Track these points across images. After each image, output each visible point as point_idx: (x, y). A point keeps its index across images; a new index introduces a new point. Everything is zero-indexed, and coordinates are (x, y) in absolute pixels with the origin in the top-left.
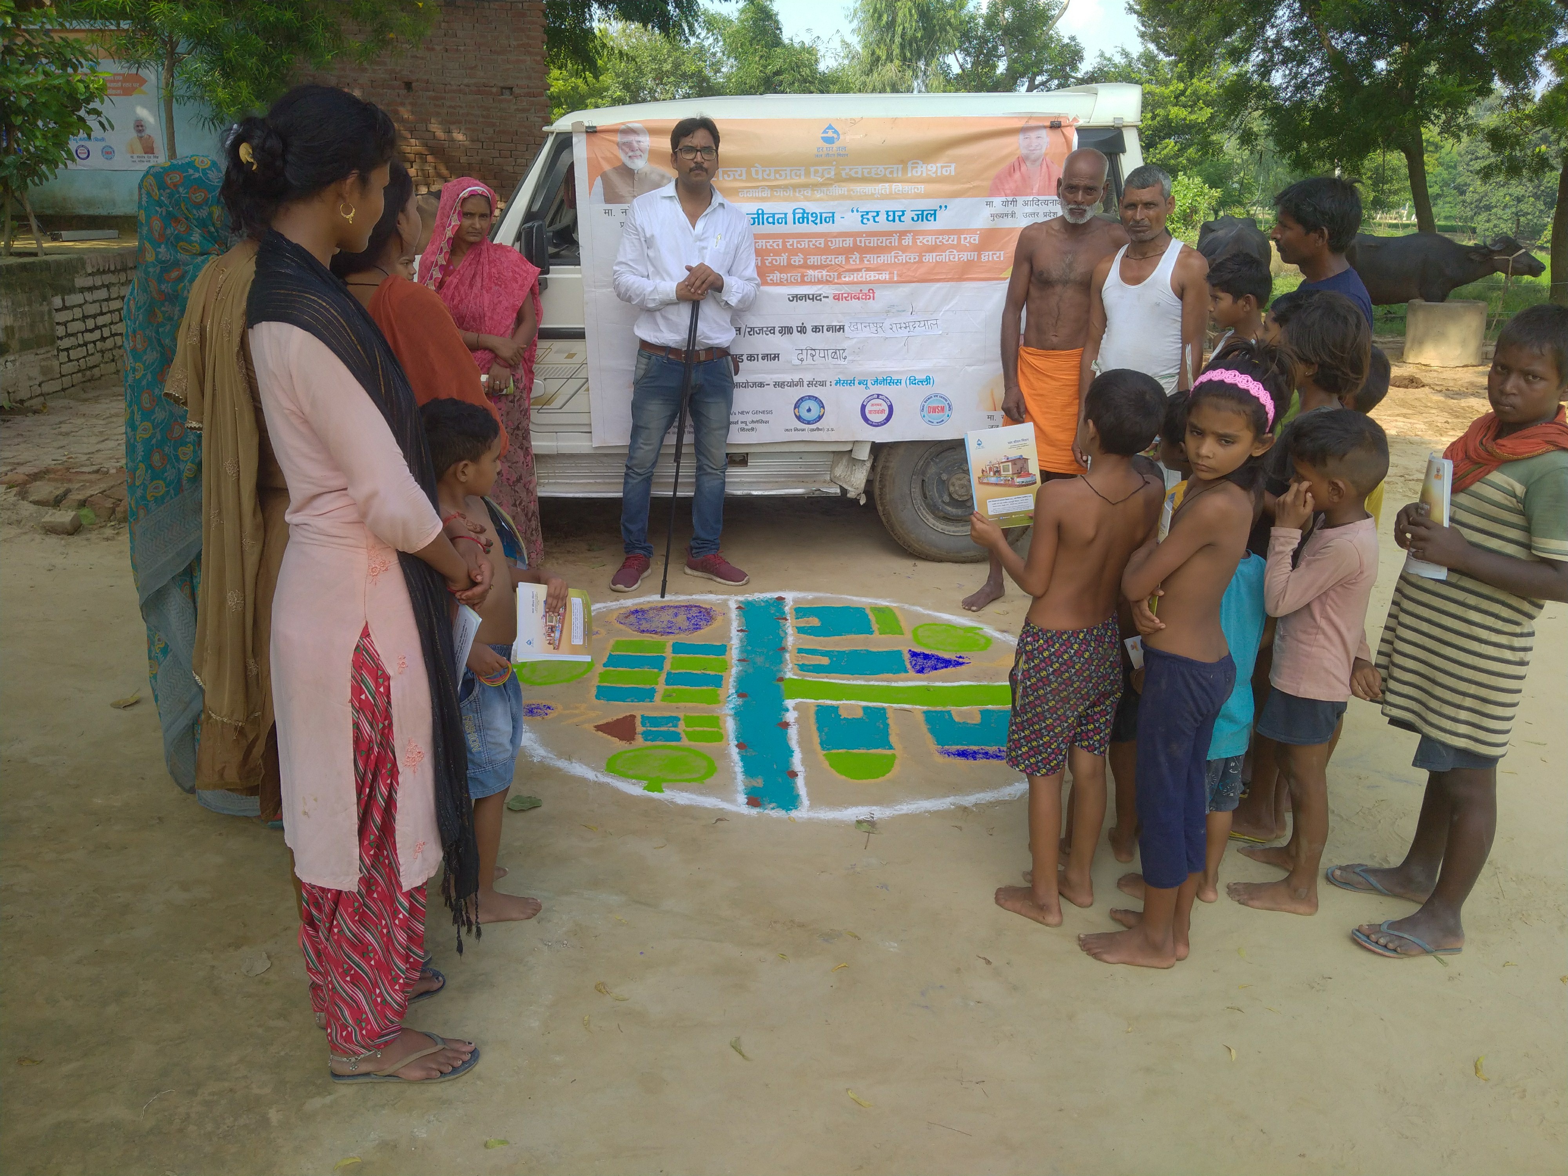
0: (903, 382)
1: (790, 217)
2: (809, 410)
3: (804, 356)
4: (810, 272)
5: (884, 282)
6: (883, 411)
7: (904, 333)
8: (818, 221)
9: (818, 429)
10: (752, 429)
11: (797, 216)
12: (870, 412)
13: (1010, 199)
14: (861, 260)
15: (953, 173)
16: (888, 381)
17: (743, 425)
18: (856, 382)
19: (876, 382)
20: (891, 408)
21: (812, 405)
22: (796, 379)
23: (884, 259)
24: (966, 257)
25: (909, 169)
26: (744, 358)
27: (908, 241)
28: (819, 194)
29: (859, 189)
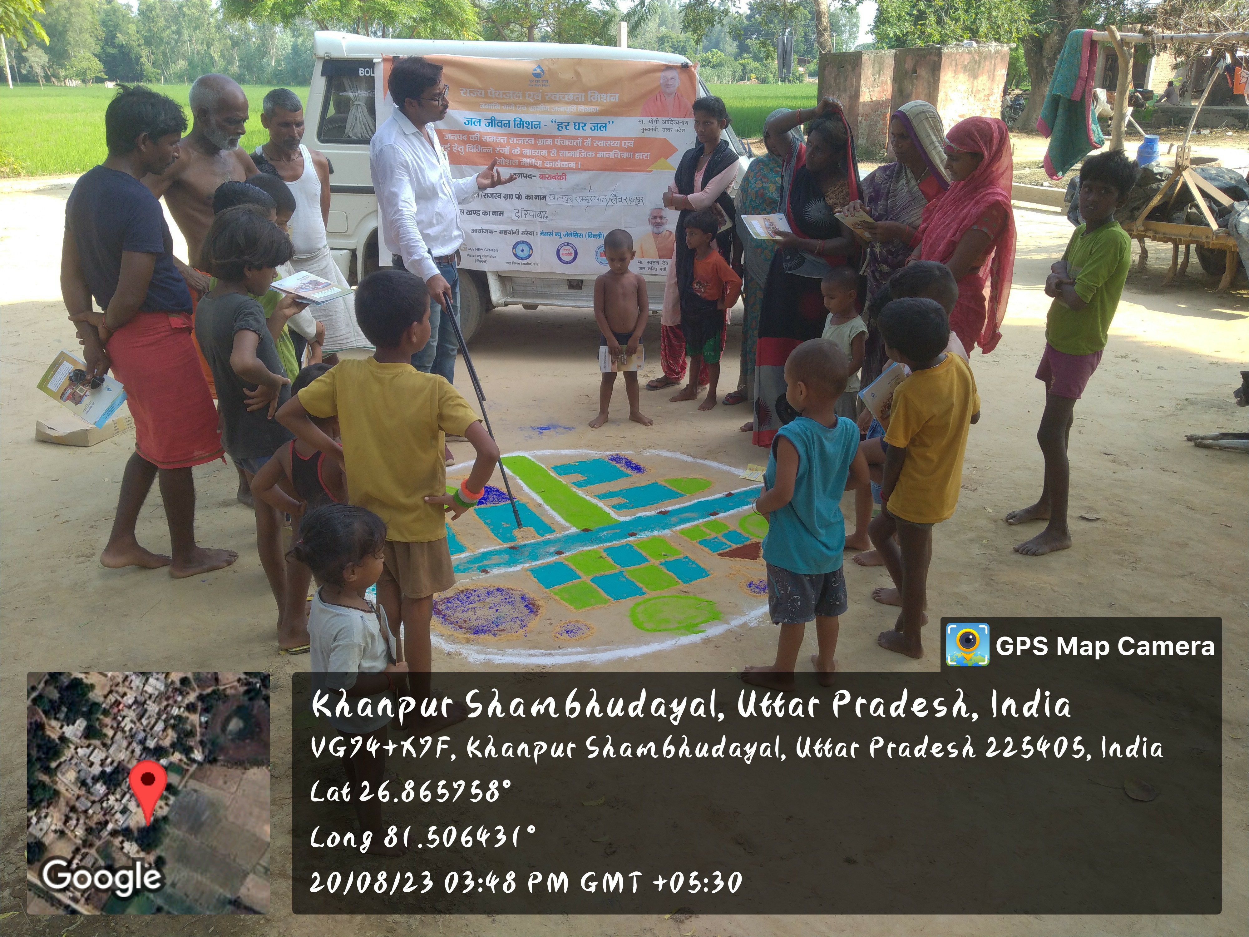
0: (584, 236)
1: (512, 123)
2: (522, 251)
3: (520, 214)
4: (524, 160)
5: (572, 169)
6: (571, 254)
7: (584, 203)
8: (530, 127)
9: (528, 264)
10: (485, 261)
11: (517, 123)
12: (563, 254)
13: (654, 118)
14: (558, 153)
15: (617, 101)
16: (574, 234)
17: (479, 258)
18: (554, 234)
19: (567, 234)
20: (576, 252)
21: (526, 248)
22: (514, 229)
23: (572, 154)
24: (625, 155)
25: (589, 96)
26: (481, 213)
27: (588, 143)
28: (531, 110)
29: (557, 107)
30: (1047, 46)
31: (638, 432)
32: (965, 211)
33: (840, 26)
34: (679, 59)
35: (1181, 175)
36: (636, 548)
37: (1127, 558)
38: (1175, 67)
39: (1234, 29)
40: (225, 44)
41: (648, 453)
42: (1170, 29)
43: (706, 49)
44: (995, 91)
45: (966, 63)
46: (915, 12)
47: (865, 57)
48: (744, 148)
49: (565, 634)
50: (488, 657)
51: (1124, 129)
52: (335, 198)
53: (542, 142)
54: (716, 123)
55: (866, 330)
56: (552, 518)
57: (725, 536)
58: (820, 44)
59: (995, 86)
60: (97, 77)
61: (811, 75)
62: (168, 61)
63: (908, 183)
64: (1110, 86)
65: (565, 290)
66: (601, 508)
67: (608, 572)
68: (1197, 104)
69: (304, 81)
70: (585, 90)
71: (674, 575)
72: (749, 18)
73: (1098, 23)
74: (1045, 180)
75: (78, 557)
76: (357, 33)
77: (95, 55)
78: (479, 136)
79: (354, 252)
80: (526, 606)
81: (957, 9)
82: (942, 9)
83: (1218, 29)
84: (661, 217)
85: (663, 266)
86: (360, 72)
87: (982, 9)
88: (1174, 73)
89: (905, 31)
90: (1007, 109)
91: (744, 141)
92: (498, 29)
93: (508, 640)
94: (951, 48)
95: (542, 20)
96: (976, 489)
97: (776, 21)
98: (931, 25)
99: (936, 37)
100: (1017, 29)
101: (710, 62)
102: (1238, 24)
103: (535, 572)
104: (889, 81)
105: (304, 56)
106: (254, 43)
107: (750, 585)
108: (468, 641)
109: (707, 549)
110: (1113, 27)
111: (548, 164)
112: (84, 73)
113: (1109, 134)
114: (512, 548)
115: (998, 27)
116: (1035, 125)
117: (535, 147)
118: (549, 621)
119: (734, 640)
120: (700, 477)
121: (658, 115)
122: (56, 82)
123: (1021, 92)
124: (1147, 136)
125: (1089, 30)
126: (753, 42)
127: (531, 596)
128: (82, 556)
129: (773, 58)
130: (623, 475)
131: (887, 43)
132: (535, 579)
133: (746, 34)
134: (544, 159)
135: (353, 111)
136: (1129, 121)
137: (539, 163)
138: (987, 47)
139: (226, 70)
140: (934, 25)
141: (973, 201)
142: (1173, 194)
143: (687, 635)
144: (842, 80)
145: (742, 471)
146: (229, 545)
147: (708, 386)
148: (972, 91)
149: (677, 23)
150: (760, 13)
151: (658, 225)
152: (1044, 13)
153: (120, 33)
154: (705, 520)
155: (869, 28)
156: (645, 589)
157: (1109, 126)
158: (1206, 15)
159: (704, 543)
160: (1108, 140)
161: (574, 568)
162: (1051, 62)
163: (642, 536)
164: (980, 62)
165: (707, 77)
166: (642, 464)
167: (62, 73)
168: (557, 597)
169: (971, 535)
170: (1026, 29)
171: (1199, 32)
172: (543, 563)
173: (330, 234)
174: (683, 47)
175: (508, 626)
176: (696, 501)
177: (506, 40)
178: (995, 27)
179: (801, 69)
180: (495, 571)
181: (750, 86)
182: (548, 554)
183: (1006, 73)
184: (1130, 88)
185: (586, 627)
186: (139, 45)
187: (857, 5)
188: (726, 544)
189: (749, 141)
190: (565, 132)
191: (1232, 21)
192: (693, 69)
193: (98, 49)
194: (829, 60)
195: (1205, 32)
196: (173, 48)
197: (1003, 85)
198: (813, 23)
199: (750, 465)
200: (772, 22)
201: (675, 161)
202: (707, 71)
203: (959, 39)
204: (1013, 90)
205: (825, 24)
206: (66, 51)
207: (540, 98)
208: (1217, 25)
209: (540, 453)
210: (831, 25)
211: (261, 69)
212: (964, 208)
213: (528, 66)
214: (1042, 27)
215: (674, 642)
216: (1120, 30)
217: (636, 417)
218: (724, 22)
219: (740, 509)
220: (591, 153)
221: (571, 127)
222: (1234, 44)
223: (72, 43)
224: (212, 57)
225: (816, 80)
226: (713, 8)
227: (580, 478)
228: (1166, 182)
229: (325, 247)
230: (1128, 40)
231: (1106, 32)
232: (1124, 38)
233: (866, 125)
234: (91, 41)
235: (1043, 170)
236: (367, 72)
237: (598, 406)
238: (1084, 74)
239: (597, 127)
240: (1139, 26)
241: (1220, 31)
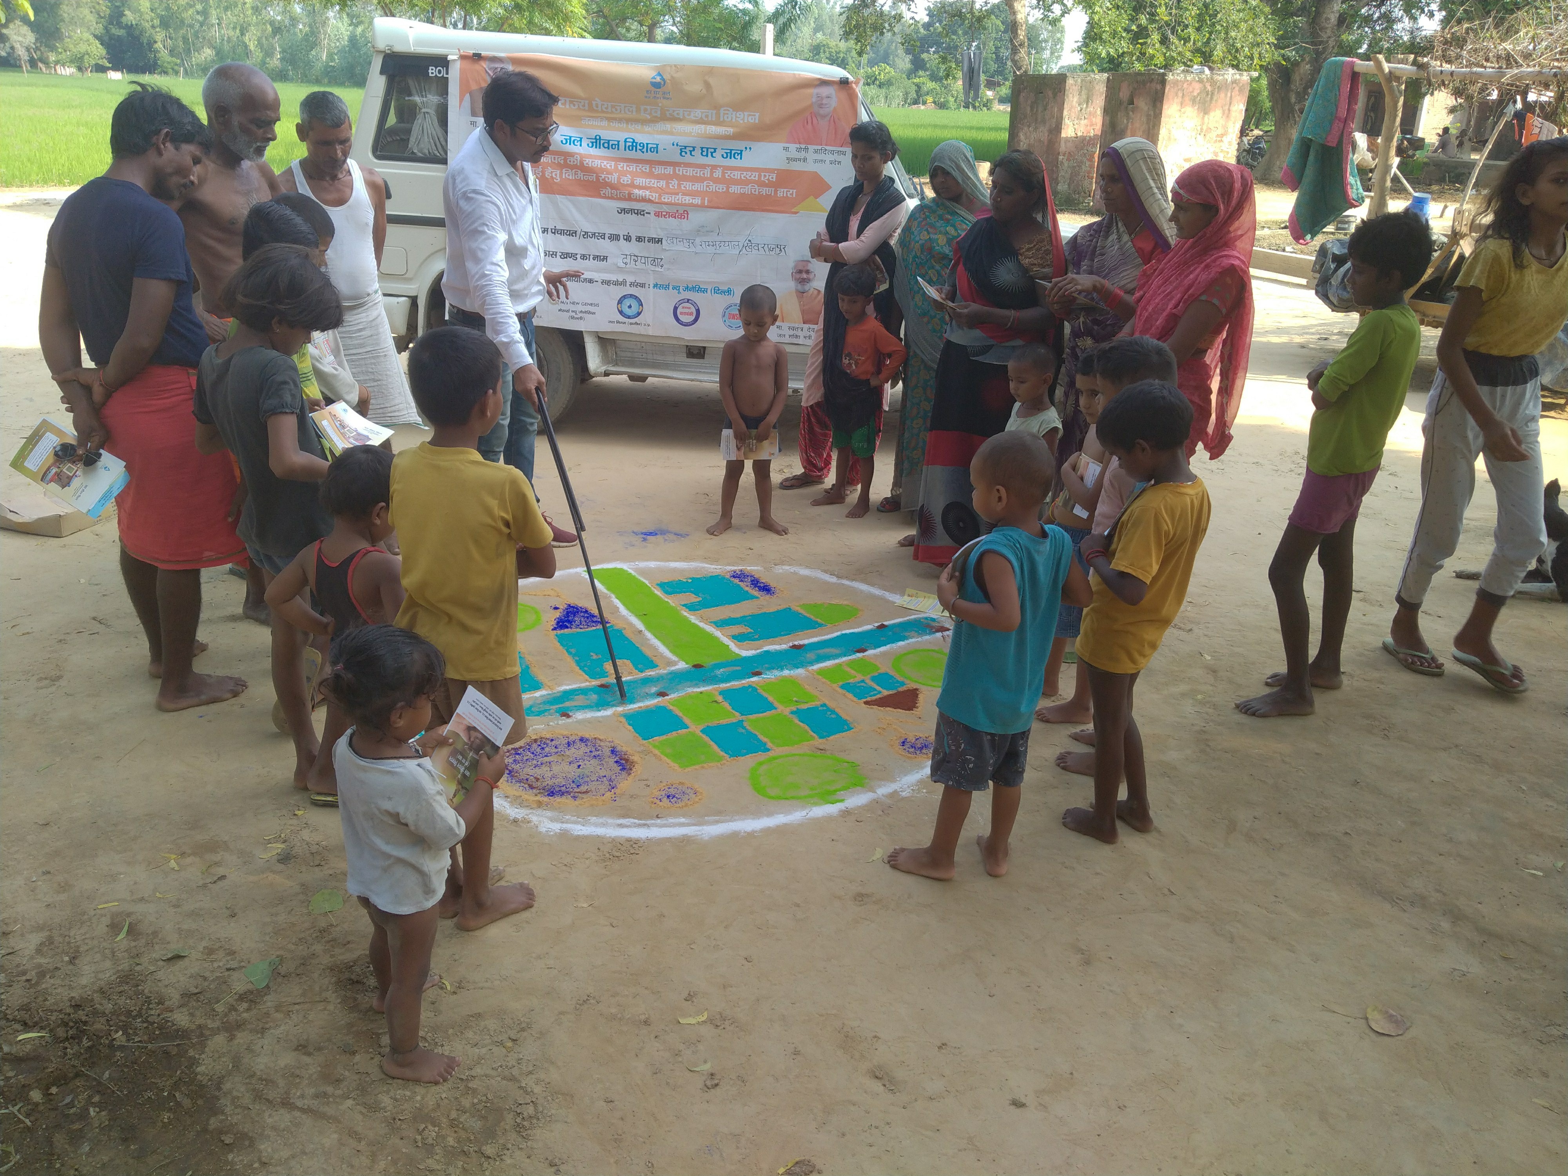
0: (709, 291)
1: (622, 144)
2: (630, 307)
3: (628, 261)
4: (636, 191)
5: (697, 206)
6: (691, 314)
7: (711, 250)
8: (645, 150)
9: (636, 324)
10: (581, 318)
11: (628, 144)
12: (681, 313)
13: (803, 146)
14: (679, 185)
15: (757, 121)
16: (696, 288)
17: (573, 314)
18: (671, 287)
19: (687, 288)
20: (698, 311)
21: (634, 304)
22: (621, 280)
23: (697, 187)
24: (765, 191)
25: (722, 115)
26: (578, 256)
27: (718, 174)
28: (647, 128)
29: (679, 127)
30: (1296, 77)
31: (768, 542)
32: (1191, 276)
33: (1040, 42)
34: (836, 72)
35: (1458, 244)
36: (760, 691)
37: (1377, 723)
38: (1452, 110)
39: (1528, 65)
40: (264, 31)
41: (780, 570)
42: (1449, 62)
43: (872, 63)
44: (1230, 130)
45: (1195, 94)
46: (1134, 27)
47: (1070, 81)
48: (915, 189)
49: (665, 799)
50: (565, 826)
51: (1388, 184)
52: (392, 230)
53: (659, 170)
54: (877, 157)
55: (1060, 426)
56: (655, 649)
57: (873, 679)
58: (1015, 62)
59: (1230, 124)
60: (97, 65)
61: (1002, 101)
62: (189, 49)
63: (1119, 238)
64: (1372, 131)
65: (682, 358)
66: (717, 638)
67: (724, 721)
68: (1477, 157)
69: (359, 81)
70: (717, 107)
71: (807, 727)
72: (927, 26)
73: (1360, 51)
74: (1289, 245)
75: (40, 679)
76: (432, 23)
77: (96, 37)
78: (579, 158)
79: (414, 300)
80: (616, 762)
81: (1186, 26)
82: (1168, 25)
83: (1509, 66)
84: (808, 272)
85: (808, 334)
86: (430, 71)
87: (1218, 27)
88: (1451, 117)
89: (1121, 51)
90: (1245, 154)
91: (916, 180)
92: (611, 26)
93: (592, 805)
94: (1178, 74)
95: (667, 17)
96: (1191, 630)
97: (960, 32)
98: (1154, 45)
99: (1160, 60)
100: (1260, 54)
101: (876, 79)
102: (1534, 60)
103: (630, 718)
104: (1099, 112)
105: (364, 50)
106: (301, 30)
107: (903, 742)
108: (540, 804)
109: (850, 696)
110: (1381, 57)
111: (666, 199)
112: (81, 58)
113: (1370, 191)
114: (602, 686)
115: (1237, 51)
116: (1279, 175)
117: (651, 175)
118: (645, 782)
119: (880, 813)
120: (845, 603)
121: (809, 141)
122: (44, 69)
123: (1261, 133)
124: (1416, 194)
125: (1351, 59)
126: (931, 56)
127: (624, 749)
128: (46, 679)
129: (954, 78)
130: (748, 597)
131: (1098, 66)
132: (630, 728)
133: (922, 46)
134: (661, 191)
135: (420, 121)
136: (1395, 174)
137: (654, 196)
138: (1223, 75)
139: (264, 63)
140: (1158, 45)
141: (1202, 265)
142: (1447, 268)
143: (821, 804)
144: (1040, 109)
145: (898, 597)
146: (237, 671)
147: (859, 487)
148: (1202, 129)
149: (836, 28)
150: (940, 22)
151: (803, 281)
152: (1294, 36)
153: (129, 9)
154: (850, 658)
155: (1076, 45)
156: (770, 745)
157: (1370, 179)
158: (1495, 47)
159: (846, 687)
160: (1368, 197)
161: (680, 714)
162: (1301, 97)
163: (770, 676)
164: (1213, 94)
165: (872, 98)
166: (772, 584)
167: (52, 57)
168: (657, 752)
169: (1183, 687)
170: (1270, 55)
171: (1485, 67)
172: (641, 707)
173: (383, 276)
174: (843, 60)
175: (592, 786)
176: (839, 633)
177: (619, 40)
178: (1233, 51)
179: (990, 94)
180: (580, 716)
181: (925, 112)
182: (648, 696)
183: (1244, 109)
184: (1397, 135)
185: (692, 792)
186: (153, 27)
187: (1062, 15)
188: (875, 690)
189: (922, 180)
190: (688, 158)
191: (1527, 56)
192: (854, 85)
193: (99, 29)
194: (1025, 84)
195: (1493, 68)
196: (197, 32)
197: (1241, 122)
198: (1007, 36)
199: (909, 591)
200: (955, 33)
201: (828, 201)
202: (873, 90)
203: (1188, 65)
204: (1252, 130)
205: (1021, 37)
206: (58, 30)
207: (658, 114)
208: (1508, 60)
209: (642, 565)
210: (1029, 39)
211: (309, 64)
212: (1191, 273)
213: (645, 73)
214: (1291, 53)
215: (804, 813)
216: (1388, 61)
217: (766, 524)
218: (896, 30)
219: (894, 645)
220: (721, 186)
221: (698, 152)
222: (1527, 85)
223: (67, 20)
224: (246, 46)
225: (1008, 108)
226: (882, 12)
227: (693, 599)
228: (1438, 253)
229: (376, 292)
230: (1398, 73)
231: (1372, 63)
232: (1393, 70)
233: (1069, 167)
234: (91, 18)
235: (1287, 232)
236: (440, 72)
237: (719, 508)
238: (1343, 113)
239: (730, 154)
240: (1412, 56)
241: (1511, 68)
